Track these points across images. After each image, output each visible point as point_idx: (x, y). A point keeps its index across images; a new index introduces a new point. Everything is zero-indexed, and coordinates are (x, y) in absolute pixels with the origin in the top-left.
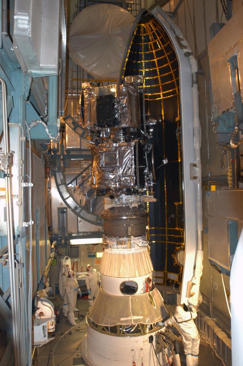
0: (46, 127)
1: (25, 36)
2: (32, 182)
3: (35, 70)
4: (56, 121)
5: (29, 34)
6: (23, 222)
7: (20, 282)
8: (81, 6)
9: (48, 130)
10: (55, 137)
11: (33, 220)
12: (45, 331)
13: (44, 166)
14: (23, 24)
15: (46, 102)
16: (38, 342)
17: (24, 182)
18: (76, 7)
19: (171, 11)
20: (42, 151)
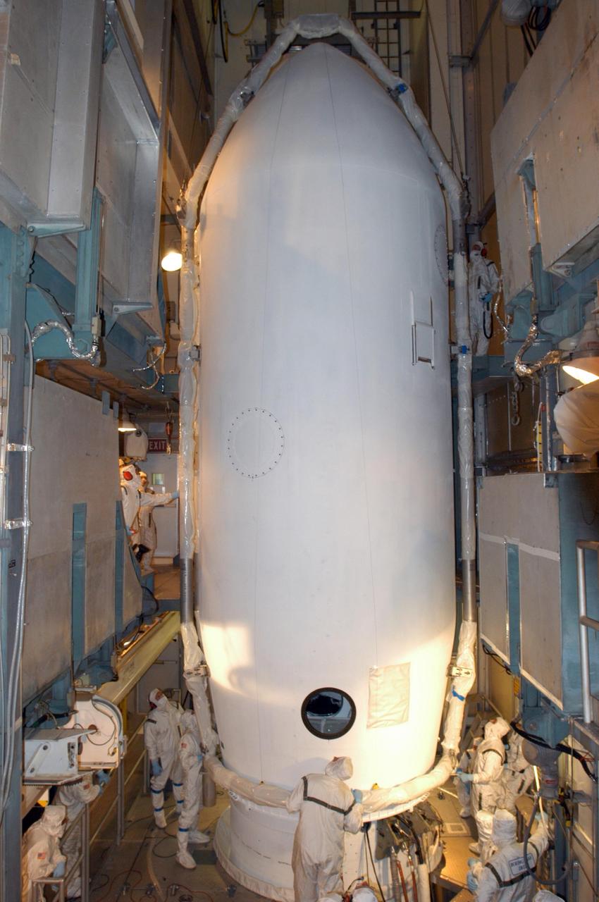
0: (68, 333)
3: (40, 223)
4: (89, 322)
6: (4, 520)
9: (71, 341)
11: (30, 519)
12: (72, 754)
13: (117, 416)
16: (58, 775)
17: (10, 442)
18: (248, 61)
19: (465, 54)
20: (141, 386)
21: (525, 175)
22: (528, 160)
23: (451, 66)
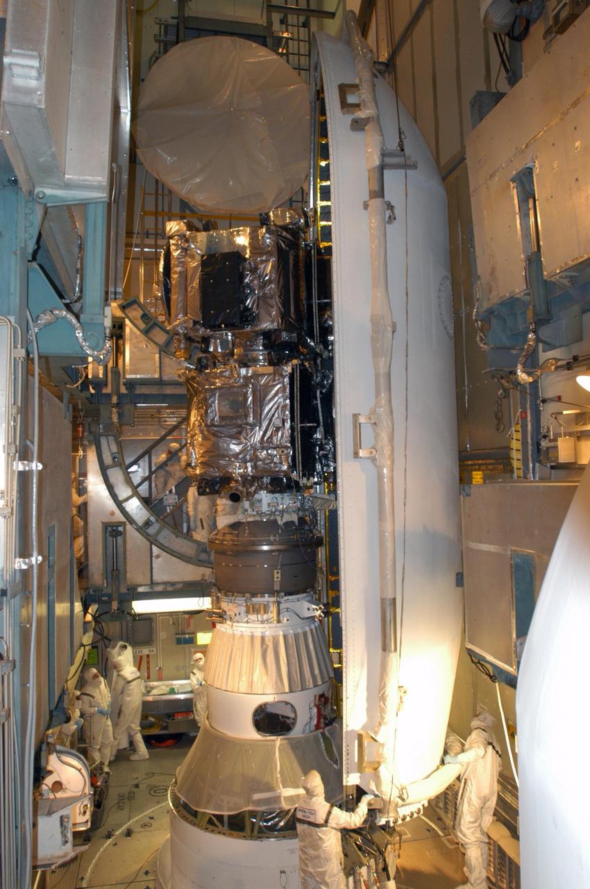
0: (78, 325)
1: (29, 106)
2: (40, 460)
3: (52, 188)
4: (102, 312)
5: (40, 101)
6: (15, 558)
7: (6, 706)
8: (167, 39)
9: (81, 334)
10: (98, 352)
11: (40, 553)
12: (66, 828)
13: (71, 420)
14: (26, 77)
15: (79, 266)
16: (49, 857)
17: (20, 459)
18: (156, 41)
19: (380, 59)
20: (66, 384)
21: (520, 182)
22: (526, 168)
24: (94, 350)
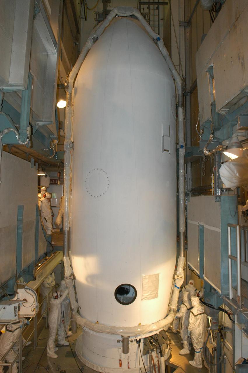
0: (17, 133)
3: (6, 87)
4: (26, 129)
8: (99, 19)
9: (18, 137)
12: (16, 311)
16: (10, 320)
18: (95, 21)
19: (186, 21)
20: (48, 156)
21: (209, 72)
22: (211, 66)
23: (180, 26)
24: (22, 142)
